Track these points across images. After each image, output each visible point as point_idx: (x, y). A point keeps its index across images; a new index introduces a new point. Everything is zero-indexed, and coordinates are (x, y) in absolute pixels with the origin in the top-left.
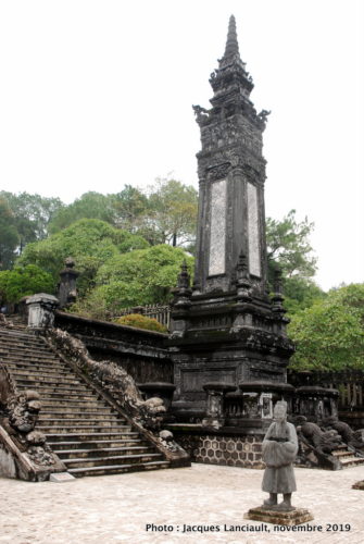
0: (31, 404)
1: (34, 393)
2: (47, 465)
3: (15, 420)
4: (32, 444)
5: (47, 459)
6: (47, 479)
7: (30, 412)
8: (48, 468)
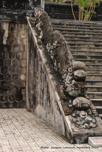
0: (76, 73)
1: (82, 64)
2: (86, 128)
3: (67, 87)
4: (76, 108)
5: (88, 122)
6: (86, 141)
7: (76, 80)
8: (87, 131)
